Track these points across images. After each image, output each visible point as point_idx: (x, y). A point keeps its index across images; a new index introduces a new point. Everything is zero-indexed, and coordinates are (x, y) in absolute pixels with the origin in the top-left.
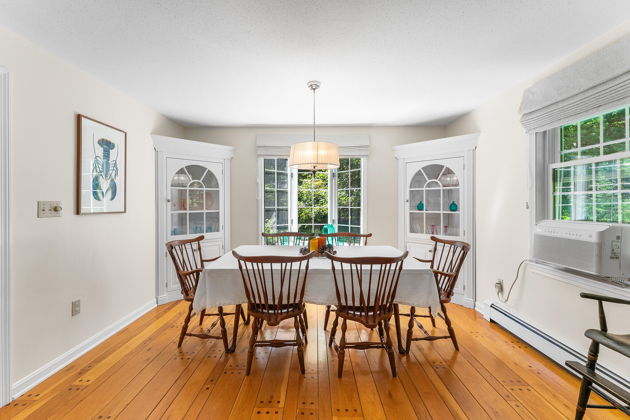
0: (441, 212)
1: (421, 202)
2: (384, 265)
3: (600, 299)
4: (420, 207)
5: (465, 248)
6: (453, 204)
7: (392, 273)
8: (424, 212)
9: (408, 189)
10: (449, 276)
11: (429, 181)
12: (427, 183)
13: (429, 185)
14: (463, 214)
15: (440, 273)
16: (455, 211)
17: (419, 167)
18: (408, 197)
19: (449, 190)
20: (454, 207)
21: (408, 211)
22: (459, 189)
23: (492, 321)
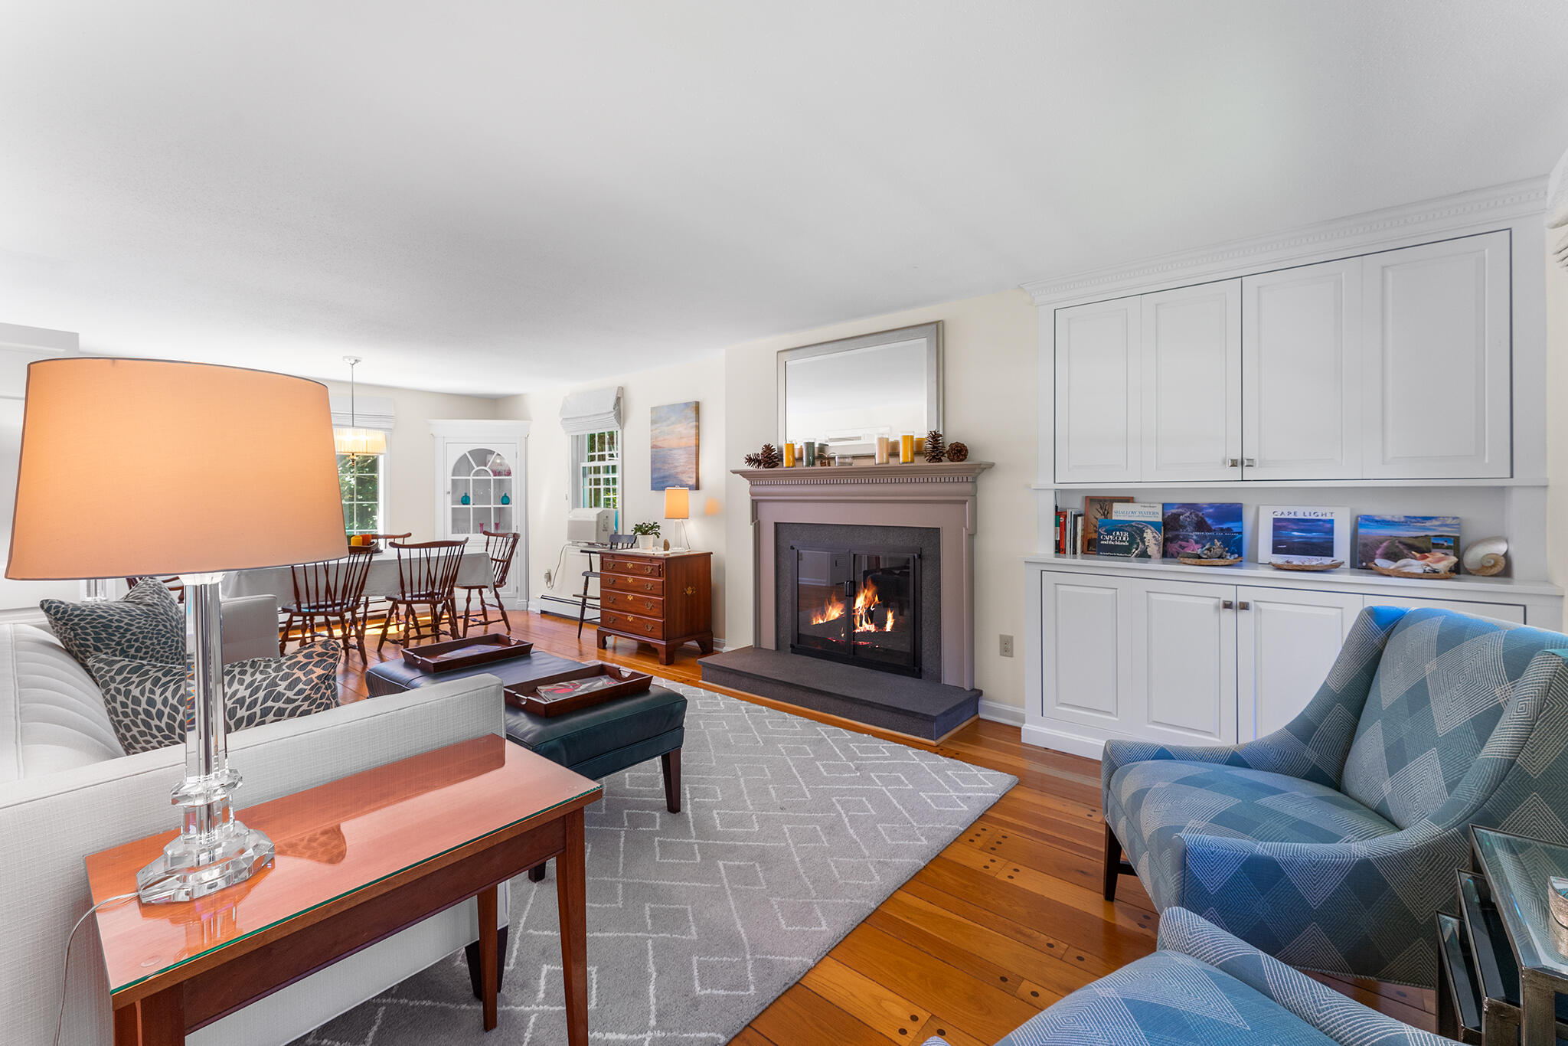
0: (492, 506)
1: (466, 494)
2: (450, 548)
3: (590, 552)
4: (465, 500)
5: (516, 537)
6: (505, 496)
7: (455, 558)
8: (471, 506)
9: (450, 478)
10: (504, 562)
11: (476, 468)
12: (474, 471)
13: (477, 473)
14: (515, 507)
15: (495, 560)
16: (508, 504)
17: (464, 450)
18: (449, 487)
19: (500, 479)
20: (506, 500)
21: (450, 506)
22: (511, 480)
23: (543, 612)
